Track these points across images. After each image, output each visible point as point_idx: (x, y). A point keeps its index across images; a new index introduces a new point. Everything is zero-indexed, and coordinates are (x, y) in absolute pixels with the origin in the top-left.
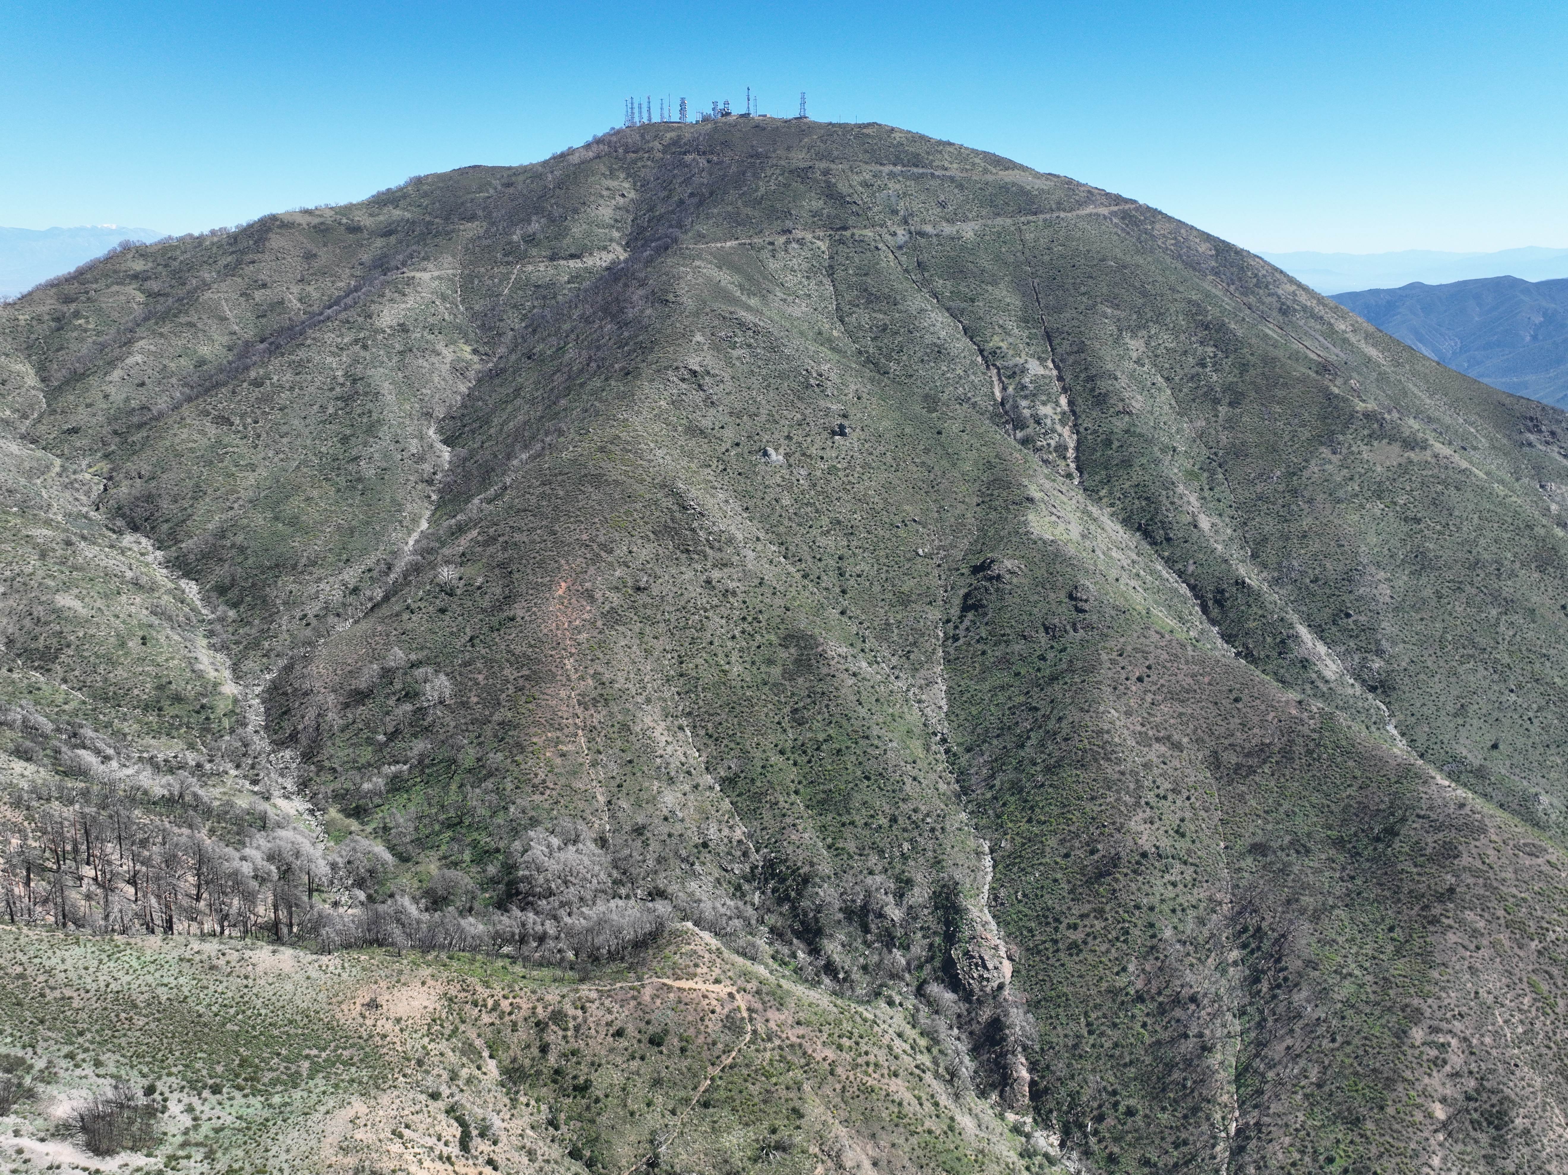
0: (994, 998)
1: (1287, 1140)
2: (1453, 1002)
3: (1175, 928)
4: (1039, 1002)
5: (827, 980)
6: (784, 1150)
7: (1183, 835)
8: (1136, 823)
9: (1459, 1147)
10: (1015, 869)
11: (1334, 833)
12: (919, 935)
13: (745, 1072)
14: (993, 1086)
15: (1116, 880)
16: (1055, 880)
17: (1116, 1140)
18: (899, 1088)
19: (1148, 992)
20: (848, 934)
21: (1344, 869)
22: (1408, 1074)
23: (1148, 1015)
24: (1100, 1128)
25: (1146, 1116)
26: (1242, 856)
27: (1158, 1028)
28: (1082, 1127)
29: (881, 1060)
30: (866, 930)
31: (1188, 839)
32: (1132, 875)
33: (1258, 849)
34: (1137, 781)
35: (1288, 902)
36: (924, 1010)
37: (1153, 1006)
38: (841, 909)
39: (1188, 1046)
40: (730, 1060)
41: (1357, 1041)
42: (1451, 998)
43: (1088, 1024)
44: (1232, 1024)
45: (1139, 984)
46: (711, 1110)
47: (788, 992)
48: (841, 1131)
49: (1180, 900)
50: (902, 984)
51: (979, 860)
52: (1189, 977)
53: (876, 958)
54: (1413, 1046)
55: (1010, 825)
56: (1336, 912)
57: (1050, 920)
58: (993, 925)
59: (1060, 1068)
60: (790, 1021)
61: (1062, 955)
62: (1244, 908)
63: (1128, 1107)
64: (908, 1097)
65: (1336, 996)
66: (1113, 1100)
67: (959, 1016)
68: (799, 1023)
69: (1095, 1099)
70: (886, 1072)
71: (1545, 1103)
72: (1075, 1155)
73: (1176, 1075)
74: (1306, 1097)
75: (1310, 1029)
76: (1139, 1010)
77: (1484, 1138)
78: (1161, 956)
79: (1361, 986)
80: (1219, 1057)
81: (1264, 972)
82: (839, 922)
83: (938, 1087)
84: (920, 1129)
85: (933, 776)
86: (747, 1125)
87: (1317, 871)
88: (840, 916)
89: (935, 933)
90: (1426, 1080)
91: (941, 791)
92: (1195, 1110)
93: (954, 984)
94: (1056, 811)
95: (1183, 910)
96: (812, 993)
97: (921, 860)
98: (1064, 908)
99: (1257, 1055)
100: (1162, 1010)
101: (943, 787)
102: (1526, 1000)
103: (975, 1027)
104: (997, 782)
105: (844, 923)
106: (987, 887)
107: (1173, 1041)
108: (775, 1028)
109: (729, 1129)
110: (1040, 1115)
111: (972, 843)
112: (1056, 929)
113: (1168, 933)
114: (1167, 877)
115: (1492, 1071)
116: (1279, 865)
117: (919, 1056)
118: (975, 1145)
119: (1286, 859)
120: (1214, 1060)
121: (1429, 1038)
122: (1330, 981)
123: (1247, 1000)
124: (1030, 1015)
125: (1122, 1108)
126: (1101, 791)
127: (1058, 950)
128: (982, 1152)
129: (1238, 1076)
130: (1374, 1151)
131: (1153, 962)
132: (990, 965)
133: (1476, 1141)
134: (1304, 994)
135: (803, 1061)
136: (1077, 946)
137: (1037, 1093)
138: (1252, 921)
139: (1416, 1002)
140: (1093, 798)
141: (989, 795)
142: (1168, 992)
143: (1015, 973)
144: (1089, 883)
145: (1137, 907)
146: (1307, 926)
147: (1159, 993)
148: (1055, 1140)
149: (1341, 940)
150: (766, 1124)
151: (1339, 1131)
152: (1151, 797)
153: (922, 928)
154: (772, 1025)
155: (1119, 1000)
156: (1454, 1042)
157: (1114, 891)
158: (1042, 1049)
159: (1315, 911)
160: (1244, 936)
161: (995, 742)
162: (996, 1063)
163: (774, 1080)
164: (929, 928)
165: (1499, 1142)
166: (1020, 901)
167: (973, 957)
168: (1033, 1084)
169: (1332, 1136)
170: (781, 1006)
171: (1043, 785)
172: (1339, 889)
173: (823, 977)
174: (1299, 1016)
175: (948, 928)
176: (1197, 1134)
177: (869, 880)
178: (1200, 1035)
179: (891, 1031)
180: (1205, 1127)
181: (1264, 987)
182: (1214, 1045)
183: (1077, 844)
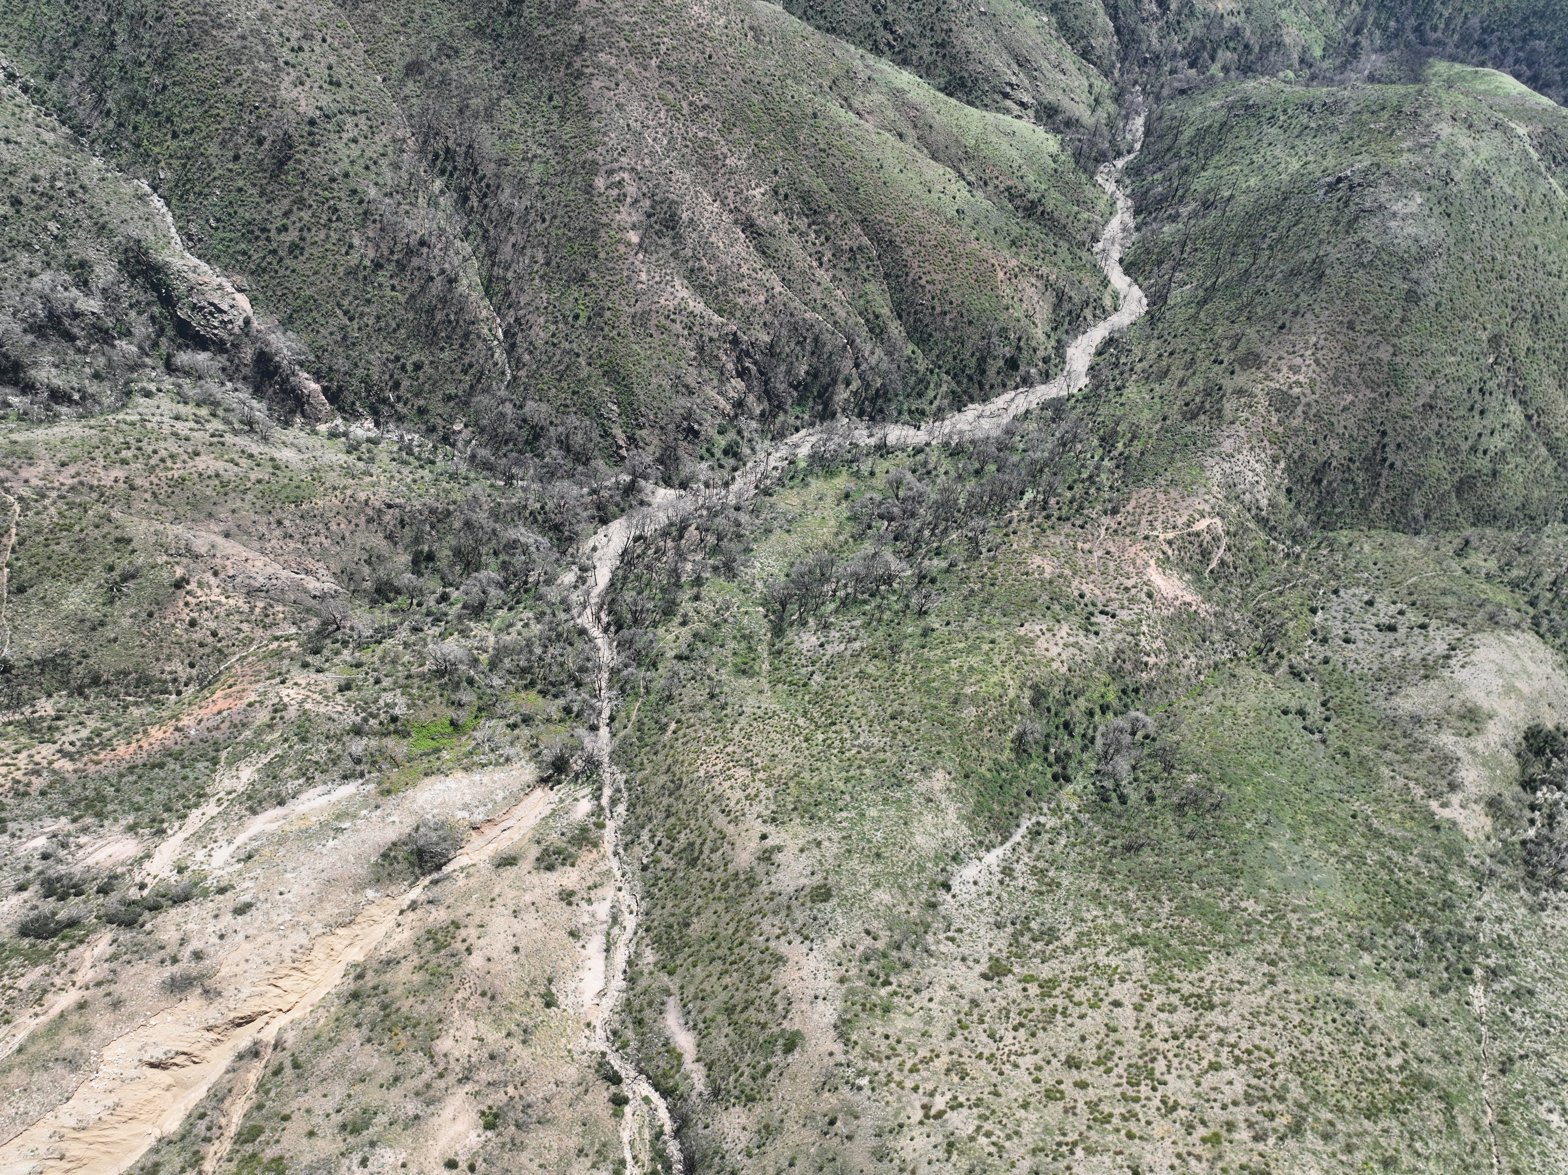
0: (247, 335)
1: (542, 320)
2: (615, 142)
3: (376, 184)
4: (291, 316)
5: (64, 409)
6: (133, 577)
7: (338, 85)
8: (287, 91)
9: (654, 257)
10: (192, 197)
11: (470, 23)
12: (133, 314)
13: (40, 539)
14: (292, 412)
15: (299, 161)
16: (240, 190)
17: (417, 395)
18: (206, 463)
19: (382, 256)
20: (54, 352)
21: (493, 56)
22: (605, 220)
23: (391, 277)
24: (401, 393)
25: (432, 362)
26: (402, 83)
27: (405, 284)
28: (385, 401)
29: (174, 449)
30: (71, 338)
31: (345, 86)
32: (311, 150)
33: (413, 69)
34: (264, 41)
35: (461, 111)
36: (187, 384)
37: (392, 267)
38: (25, 331)
39: (437, 286)
40: (14, 539)
41: (561, 212)
42: (612, 139)
43: (346, 313)
44: (463, 248)
45: (371, 254)
46: (31, 591)
47: (28, 443)
48: (179, 529)
49: (368, 154)
50: (148, 370)
51: (147, 204)
52: (410, 224)
53: (102, 361)
54: (600, 195)
55: (157, 150)
56: (503, 102)
57: (257, 233)
58: (204, 266)
59: (341, 364)
60: (52, 468)
61: (287, 262)
62: (427, 135)
63: (414, 364)
64: (220, 465)
65: (532, 181)
66: (399, 365)
67: (224, 369)
68: (63, 465)
69: (384, 372)
70: (185, 457)
71: (696, 192)
72: (391, 426)
73: (439, 316)
74: (542, 278)
75: (523, 221)
76: (382, 277)
77: (667, 241)
78: (377, 217)
79: (546, 163)
80: (465, 282)
81: (468, 189)
82: (33, 344)
83: (242, 441)
84: (249, 485)
85: (29, 128)
86: (79, 580)
87: (473, 69)
88: (30, 338)
89: (148, 304)
90: (618, 217)
91: (51, 142)
92: (466, 336)
93: (201, 343)
94: (198, 112)
95: (375, 163)
96: (55, 430)
97: (81, 234)
98: (264, 213)
99: (493, 265)
100: (402, 267)
101: (49, 137)
102: (662, 115)
103: (245, 371)
104: (110, 105)
105: (40, 343)
106: (173, 230)
107: (423, 289)
108: (41, 483)
109: (63, 595)
110: (346, 412)
111: (127, 189)
112: (268, 239)
113: (373, 192)
114: (345, 136)
115: (657, 186)
116: (438, 78)
117: (208, 426)
118: (305, 467)
119: (441, 69)
120: (462, 287)
121: (609, 182)
122: (522, 170)
123: (465, 221)
124: (289, 333)
125: (409, 368)
126: (233, 68)
127: (281, 260)
128: (314, 469)
129: (487, 290)
130: (602, 292)
131: (372, 226)
132: (225, 307)
133: (663, 246)
134: (507, 192)
135: (95, 495)
136: (297, 246)
137: (333, 396)
138: (439, 145)
139: (590, 155)
140: (228, 81)
141: (111, 125)
142: (398, 248)
143: (253, 301)
144: (274, 177)
145: (333, 180)
146: (485, 128)
147: (392, 253)
148: (369, 424)
149: (516, 127)
150: (98, 568)
151: (575, 292)
152: (285, 54)
153: (131, 306)
154: (34, 482)
155: (361, 277)
156: (626, 176)
157: (303, 173)
158: (317, 357)
159: (486, 110)
160: (438, 162)
161: (76, 54)
162: (283, 391)
163: (77, 528)
164: (138, 302)
165: (678, 238)
166: (217, 229)
167: (203, 308)
168: (325, 390)
169: (571, 299)
170: (31, 460)
171: (165, 88)
172: (497, 81)
173: (57, 408)
174: (512, 213)
175: (159, 292)
176: (476, 354)
177: (36, 284)
178: (443, 272)
179: (165, 419)
180: (480, 345)
181: (474, 201)
182: (457, 274)
183: (240, 141)
